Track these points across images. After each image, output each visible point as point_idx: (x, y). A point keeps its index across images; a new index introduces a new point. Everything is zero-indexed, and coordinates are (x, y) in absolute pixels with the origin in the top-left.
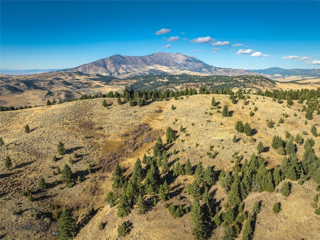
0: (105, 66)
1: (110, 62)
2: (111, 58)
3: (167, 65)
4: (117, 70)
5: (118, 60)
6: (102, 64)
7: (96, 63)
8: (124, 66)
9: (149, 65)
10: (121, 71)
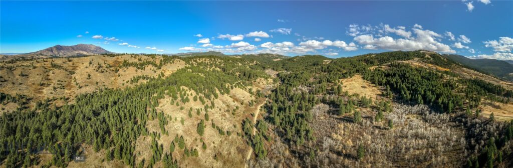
0: (52, 51)
1: (54, 49)
2: (55, 47)
3: (85, 51)
4: (58, 54)
5: (59, 48)
6: (51, 50)
7: (47, 50)
8: (62, 51)
9: (76, 51)
10: (61, 54)
